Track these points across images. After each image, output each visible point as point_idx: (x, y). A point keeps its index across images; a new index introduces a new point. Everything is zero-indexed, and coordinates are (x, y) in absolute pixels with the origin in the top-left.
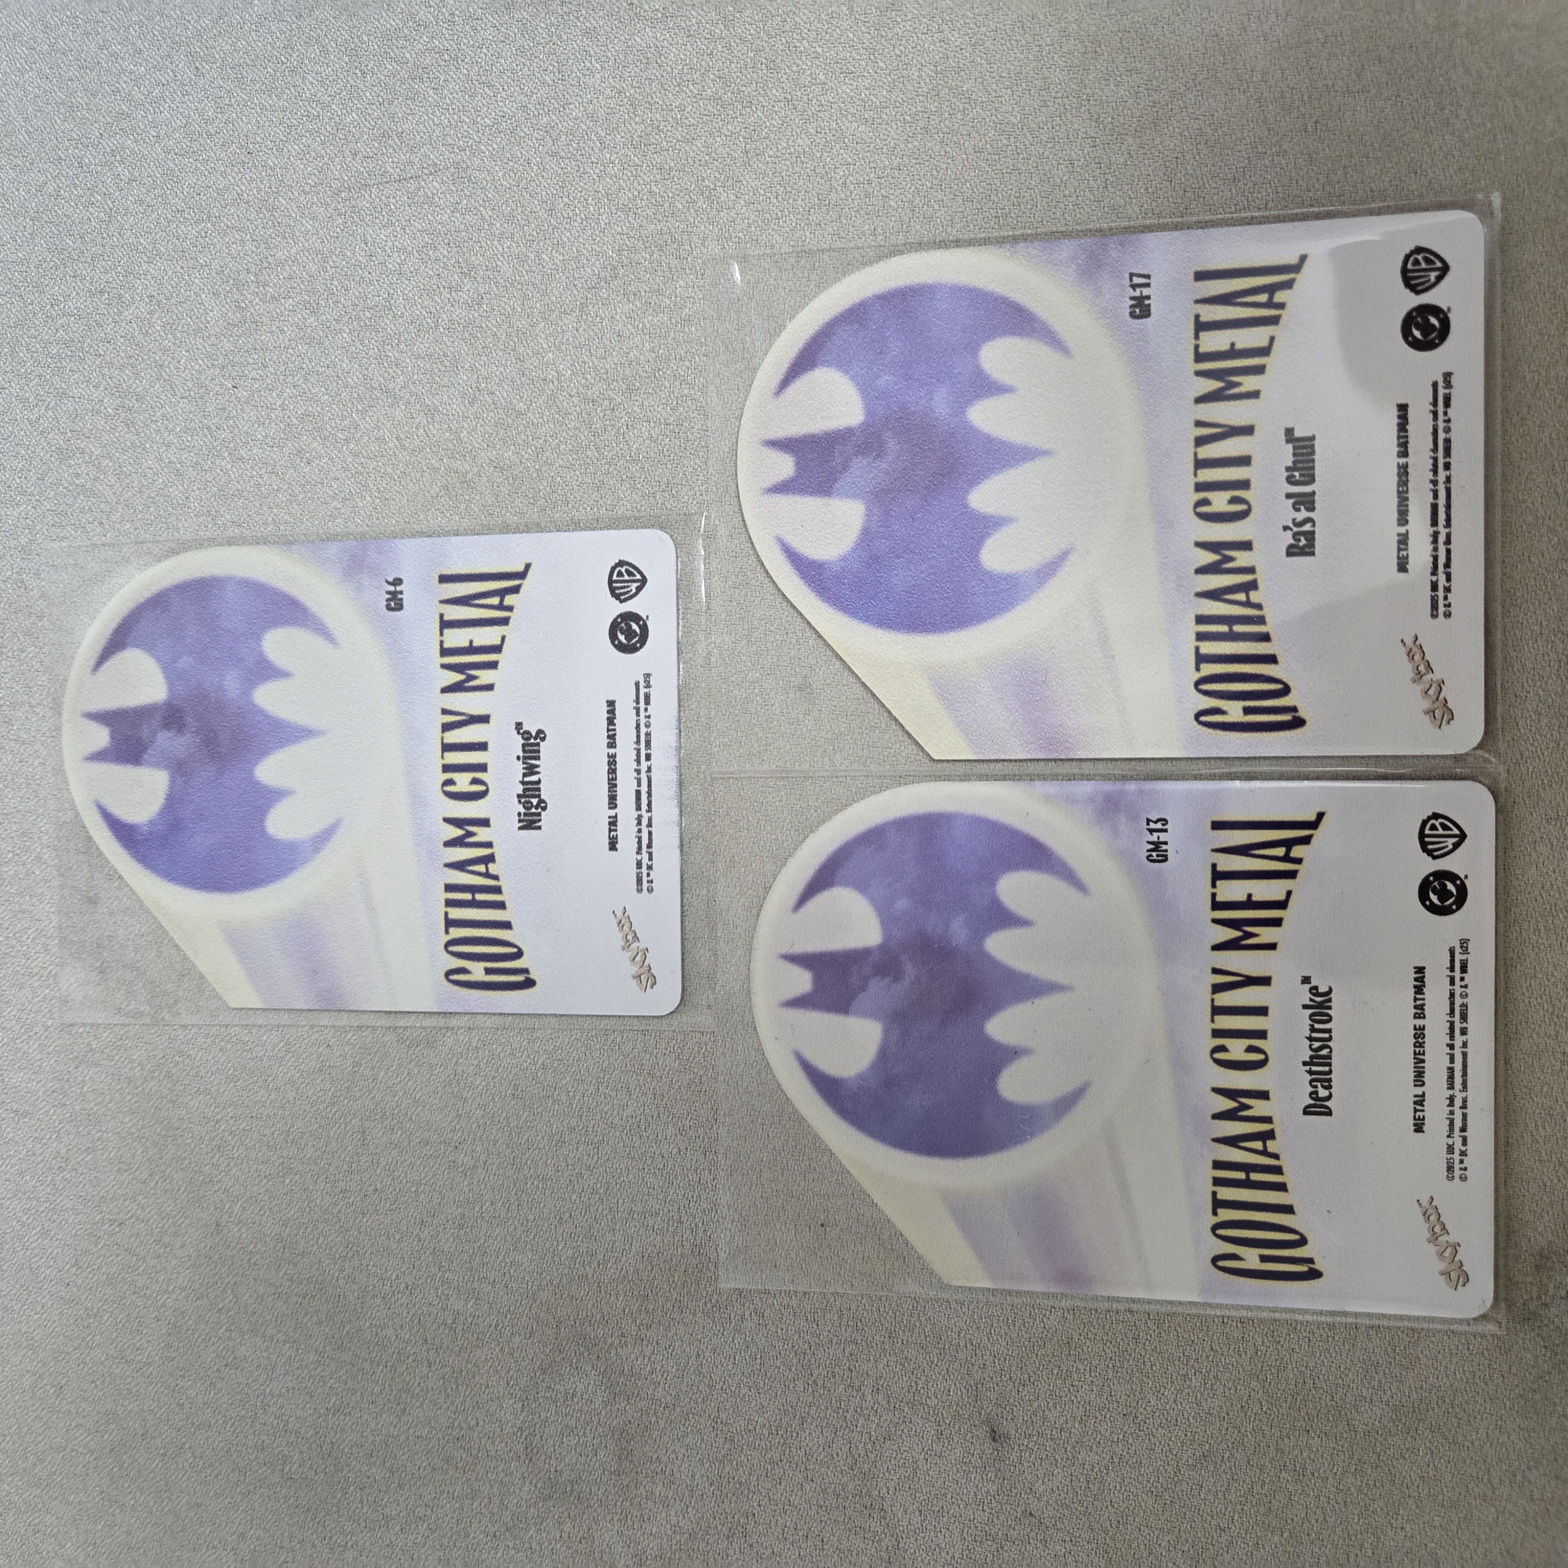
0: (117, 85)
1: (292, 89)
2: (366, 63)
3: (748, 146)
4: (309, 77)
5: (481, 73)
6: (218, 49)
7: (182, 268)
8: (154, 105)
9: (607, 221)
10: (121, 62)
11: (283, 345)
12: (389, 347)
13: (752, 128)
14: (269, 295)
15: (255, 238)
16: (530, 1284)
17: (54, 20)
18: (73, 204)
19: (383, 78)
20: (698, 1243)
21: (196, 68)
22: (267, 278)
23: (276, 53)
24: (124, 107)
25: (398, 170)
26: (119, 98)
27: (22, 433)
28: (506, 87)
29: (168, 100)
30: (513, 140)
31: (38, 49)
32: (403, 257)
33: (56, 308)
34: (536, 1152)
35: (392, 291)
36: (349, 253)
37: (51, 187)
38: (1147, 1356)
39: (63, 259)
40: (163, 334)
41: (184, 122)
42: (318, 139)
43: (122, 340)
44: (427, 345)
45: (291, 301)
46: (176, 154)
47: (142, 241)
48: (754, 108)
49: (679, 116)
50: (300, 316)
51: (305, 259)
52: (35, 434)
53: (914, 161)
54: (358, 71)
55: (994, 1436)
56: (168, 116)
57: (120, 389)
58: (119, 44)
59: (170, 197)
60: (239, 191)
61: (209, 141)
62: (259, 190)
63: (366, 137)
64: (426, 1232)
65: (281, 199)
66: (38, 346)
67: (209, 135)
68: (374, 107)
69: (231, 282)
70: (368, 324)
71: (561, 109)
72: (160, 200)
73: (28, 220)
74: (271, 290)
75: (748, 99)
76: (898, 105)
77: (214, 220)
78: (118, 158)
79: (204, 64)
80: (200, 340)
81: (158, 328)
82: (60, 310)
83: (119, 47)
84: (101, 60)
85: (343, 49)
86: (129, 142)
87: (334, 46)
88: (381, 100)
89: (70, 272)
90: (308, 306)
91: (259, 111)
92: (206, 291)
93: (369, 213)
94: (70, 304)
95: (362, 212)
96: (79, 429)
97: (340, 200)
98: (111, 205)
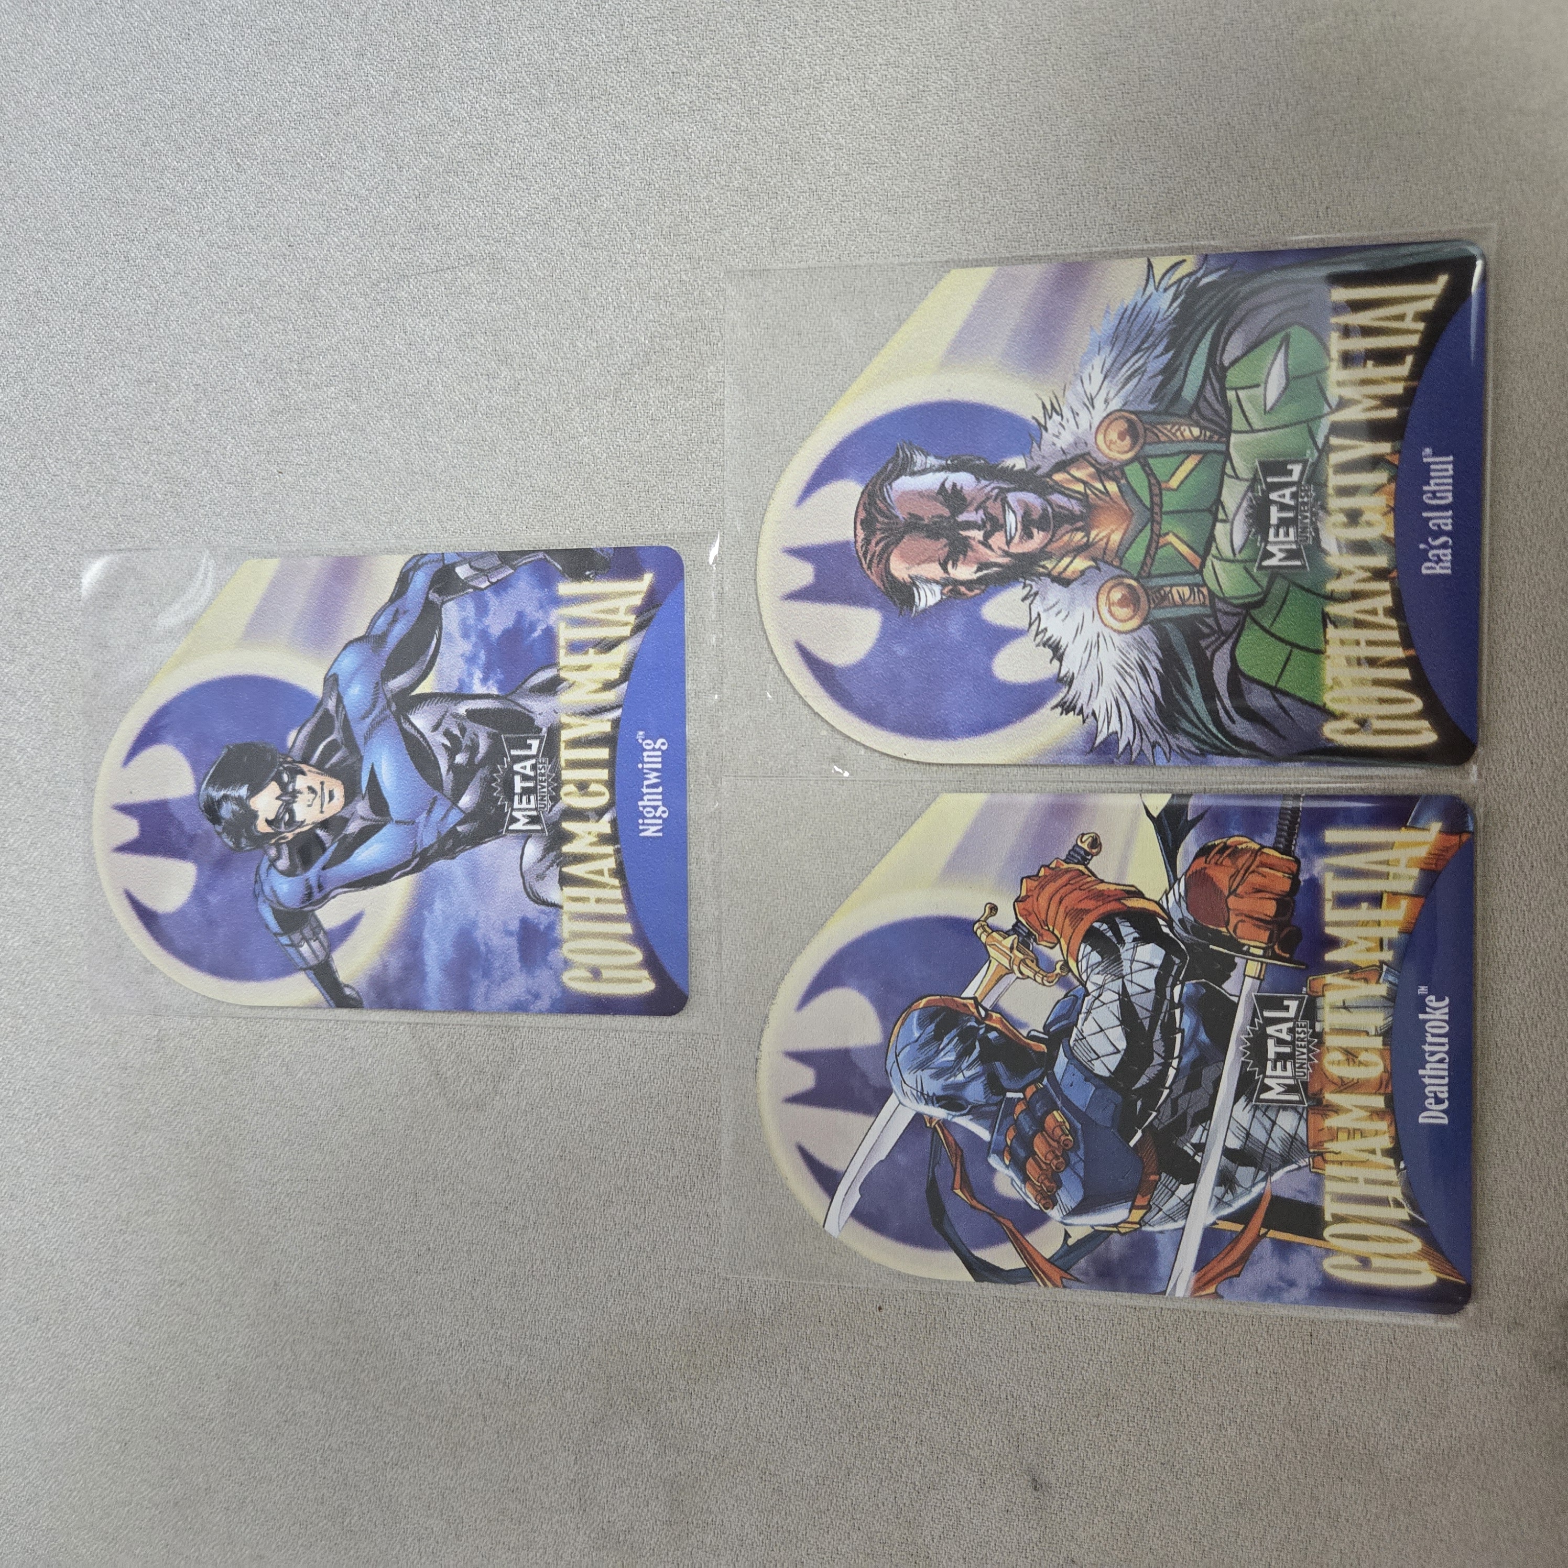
0: (161, 181)
1: (331, 184)
2: (402, 158)
3: (775, 236)
4: (347, 171)
5: (514, 166)
6: (259, 145)
7: (227, 357)
8: (197, 201)
9: (639, 309)
10: (164, 158)
11: (326, 431)
12: (430, 433)
13: (778, 218)
14: (311, 383)
15: (297, 327)
16: (581, 1341)
17: (97, 118)
18: (120, 297)
19: (418, 171)
20: (744, 1299)
21: (238, 164)
22: (310, 367)
23: (315, 149)
24: (168, 202)
25: (435, 261)
26: (163, 194)
27: (74, 518)
28: (538, 180)
29: (210, 196)
30: (546, 231)
31: (82, 145)
32: (441, 345)
33: (105, 396)
34: (585, 1212)
35: (431, 379)
36: (388, 342)
37: (99, 280)
38: (1184, 1407)
39: (112, 350)
40: (209, 421)
41: (227, 216)
42: (356, 231)
43: (169, 428)
44: (466, 430)
45: (333, 388)
46: (219, 247)
47: (187, 331)
48: (779, 198)
49: (707, 207)
50: (342, 403)
51: (346, 348)
52: (86, 519)
53: (937, 249)
54: (394, 166)
55: (1036, 1485)
56: (211, 210)
57: (168, 475)
58: (162, 141)
59: (214, 289)
60: (281, 283)
61: (251, 235)
62: (300, 281)
63: (403, 229)
64: (479, 1290)
65: (321, 290)
66: (88, 434)
67: (251, 229)
68: (411, 200)
69: (275, 370)
70: (409, 410)
71: (593, 201)
72: (205, 292)
73: (76, 312)
74: (313, 378)
75: (774, 190)
76: (920, 194)
77: (257, 310)
78: (163, 252)
79: (246, 160)
80: (246, 427)
81: (205, 416)
82: (109, 399)
83: (162, 144)
84: (144, 157)
85: (380, 145)
86: (174, 236)
87: (371, 141)
88: (417, 193)
89: (118, 363)
90: (350, 393)
91: (299, 205)
92: (250, 379)
93: (407, 303)
94: (119, 393)
95: (401, 302)
96: (129, 514)
97: (379, 290)
98: (157, 298)
